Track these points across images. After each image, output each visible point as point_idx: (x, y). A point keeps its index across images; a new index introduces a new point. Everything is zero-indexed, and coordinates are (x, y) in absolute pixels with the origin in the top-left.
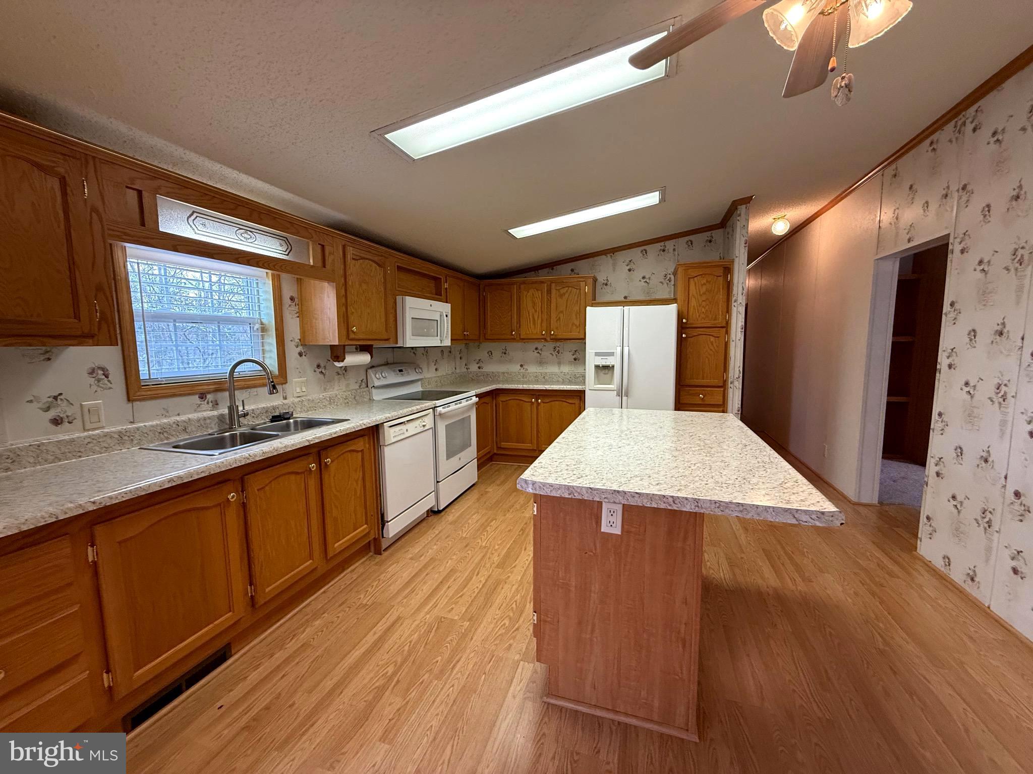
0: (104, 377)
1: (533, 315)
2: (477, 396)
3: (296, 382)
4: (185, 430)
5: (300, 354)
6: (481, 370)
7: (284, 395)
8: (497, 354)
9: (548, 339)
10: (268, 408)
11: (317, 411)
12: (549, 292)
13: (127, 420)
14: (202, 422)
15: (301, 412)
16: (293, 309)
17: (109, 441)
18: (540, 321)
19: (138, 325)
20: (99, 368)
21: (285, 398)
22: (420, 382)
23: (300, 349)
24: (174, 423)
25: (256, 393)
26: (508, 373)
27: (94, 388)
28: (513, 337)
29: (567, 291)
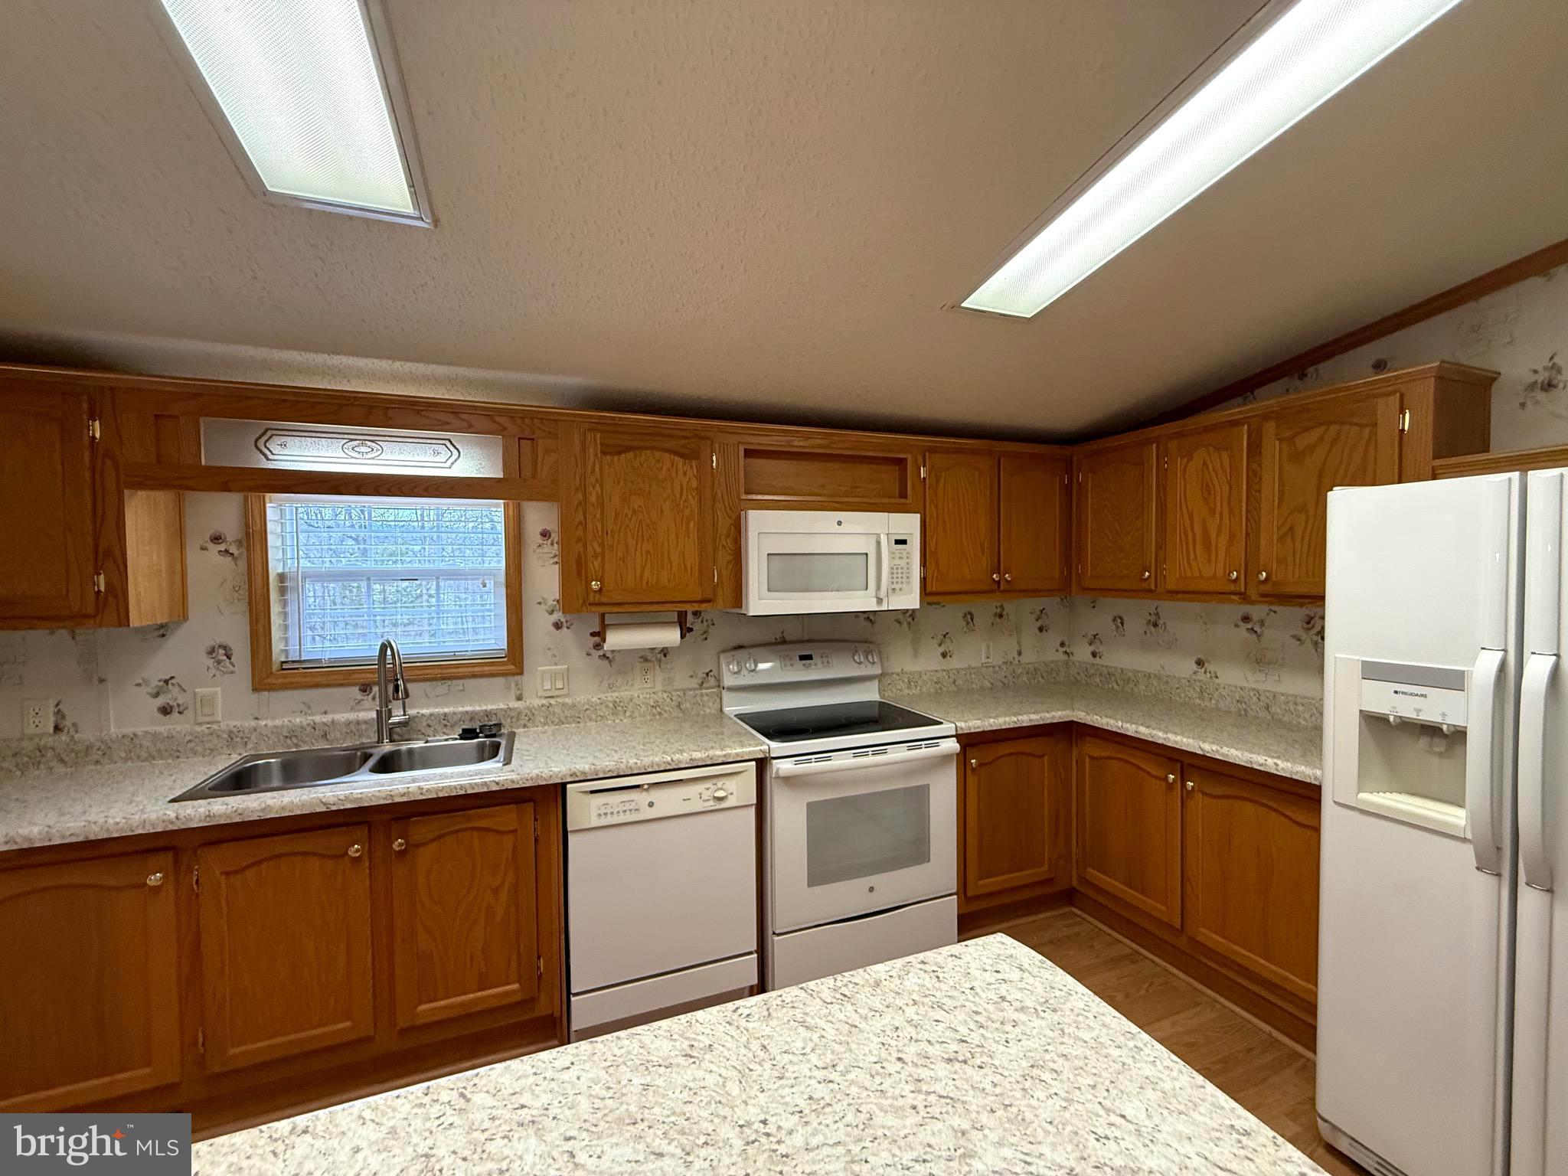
0: (225, 658)
1: (1204, 522)
2: (959, 737)
3: (544, 672)
4: (325, 736)
5: (558, 626)
6: (1097, 660)
7: (519, 692)
8: (1135, 625)
9: (1253, 593)
10: (476, 713)
11: (581, 725)
12: (1255, 448)
13: (252, 715)
14: (352, 727)
15: (545, 724)
16: (545, 551)
17: (215, 741)
18: (1223, 540)
20: (220, 646)
21: (519, 698)
22: (876, 682)
23: (558, 616)
24: (309, 725)
25: (461, 688)
26: (1159, 677)
27: (213, 671)
28: (1145, 585)
29: (1321, 439)
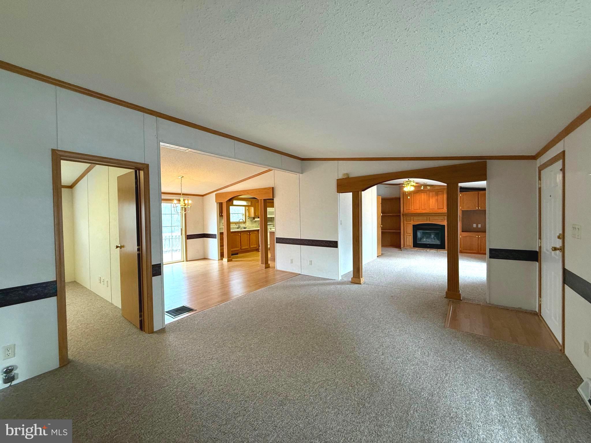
3: (247, 222)
5: (248, 219)
16: (247, 212)
19: (231, 214)
21: (245, 225)
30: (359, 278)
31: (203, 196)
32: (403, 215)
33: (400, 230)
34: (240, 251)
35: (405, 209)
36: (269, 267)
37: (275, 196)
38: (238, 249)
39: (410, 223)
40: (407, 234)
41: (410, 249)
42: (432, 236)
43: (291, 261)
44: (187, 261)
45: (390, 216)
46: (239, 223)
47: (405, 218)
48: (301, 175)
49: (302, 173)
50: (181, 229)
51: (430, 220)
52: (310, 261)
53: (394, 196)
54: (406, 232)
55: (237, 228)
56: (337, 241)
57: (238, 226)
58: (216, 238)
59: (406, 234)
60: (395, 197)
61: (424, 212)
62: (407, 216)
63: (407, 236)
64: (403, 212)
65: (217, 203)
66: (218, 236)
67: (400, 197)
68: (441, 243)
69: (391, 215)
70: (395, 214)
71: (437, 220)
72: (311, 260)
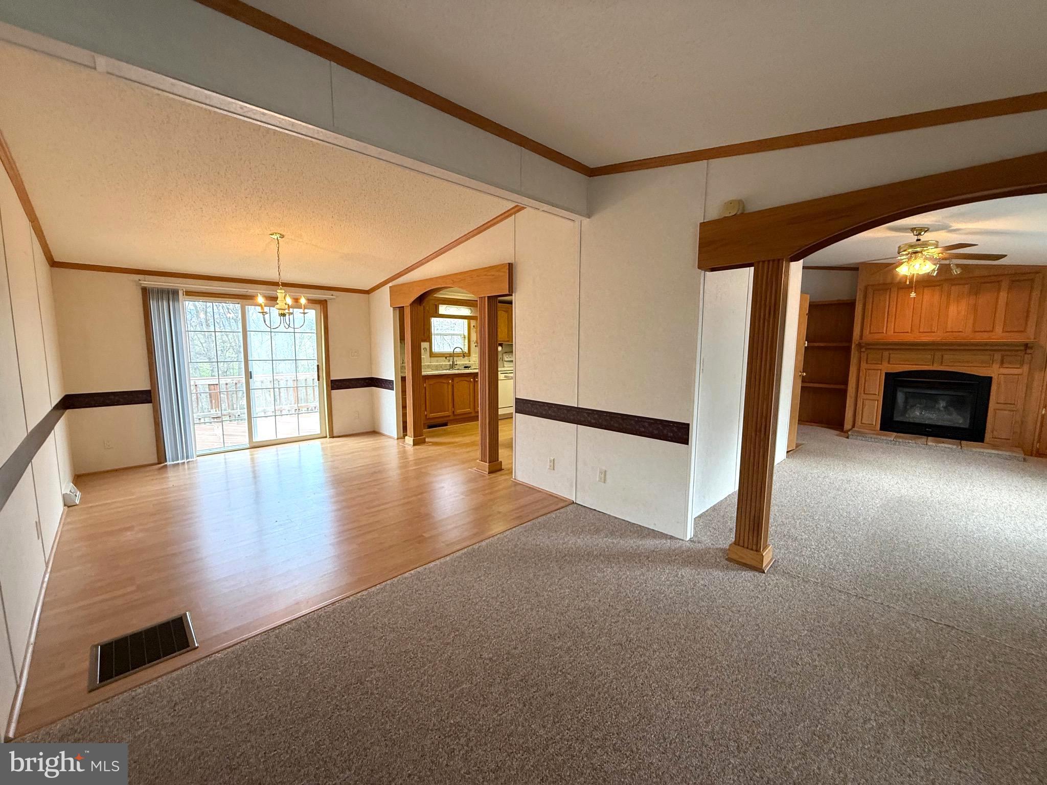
19: (433, 336)
23: (476, 344)
30: (758, 550)
31: (367, 292)
32: (860, 346)
33: (846, 383)
34: (451, 418)
35: (866, 332)
36: (501, 470)
37: (516, 289)
38: (446, 413)
39: (880, 367)
40: (865, 397)
41: (875, 436)
42: (942, 405)
43: (552, 464)
44: (332, 437)
45: (819, 348)
46: (452, 355)
47: (864, 356)
48: (586, 221)
49: (589, 216)
50: (318, 366)
51: (942, 362)
52: (601, 473)
53: (834, 298)
54: (864, 391)
55: (448, 368)
56: (688, 425)
57: (451, 363)
58: (393, 390)
59: (862, 396)
60: (838, 300)
61: (925, 339)
62: (871, 349)
63: (867, 402)
64: (861, 337)
65: (394, 308)
66: (397, 385)
67: (855, 300)
68: (969, 426)
69: (822, 344)
70: (835, 344)
71: (968, 362)
72: (604, 468)
